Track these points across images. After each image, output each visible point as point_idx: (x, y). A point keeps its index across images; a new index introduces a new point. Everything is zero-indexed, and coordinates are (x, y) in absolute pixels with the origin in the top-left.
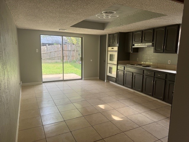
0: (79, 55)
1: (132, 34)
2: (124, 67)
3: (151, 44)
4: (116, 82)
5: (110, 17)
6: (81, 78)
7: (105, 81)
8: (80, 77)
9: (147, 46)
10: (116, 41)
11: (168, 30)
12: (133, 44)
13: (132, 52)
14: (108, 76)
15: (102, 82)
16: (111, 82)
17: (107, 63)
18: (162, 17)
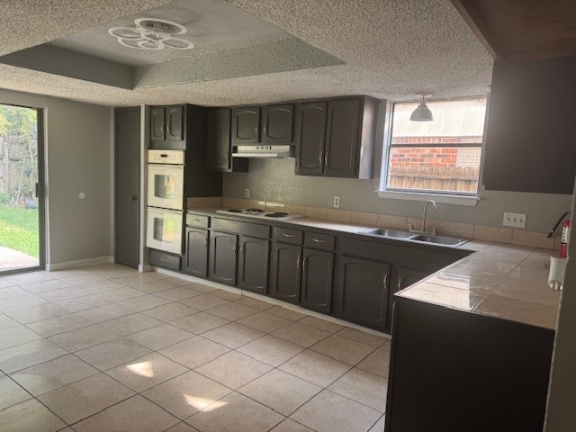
0: (28, 174)
1: (227, 113)
2: (209, 218)
3: (287, 148)
4: (180, 269)
5: (161, 46)
6: (38, 264)
7: (137, 268)
8: (35, 262)
9: (276, 155)
10: (178, 133)
11: (333, 111)
12: (233, 145)
13: (231, 171)
14: (149, 251)
15: (126, 273)
16: (160, 271)
17: (146, 206)
18: (329, 68)
